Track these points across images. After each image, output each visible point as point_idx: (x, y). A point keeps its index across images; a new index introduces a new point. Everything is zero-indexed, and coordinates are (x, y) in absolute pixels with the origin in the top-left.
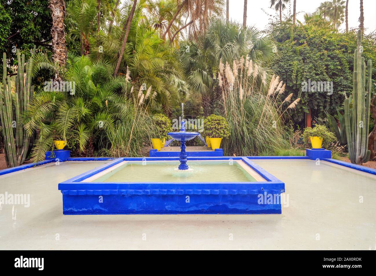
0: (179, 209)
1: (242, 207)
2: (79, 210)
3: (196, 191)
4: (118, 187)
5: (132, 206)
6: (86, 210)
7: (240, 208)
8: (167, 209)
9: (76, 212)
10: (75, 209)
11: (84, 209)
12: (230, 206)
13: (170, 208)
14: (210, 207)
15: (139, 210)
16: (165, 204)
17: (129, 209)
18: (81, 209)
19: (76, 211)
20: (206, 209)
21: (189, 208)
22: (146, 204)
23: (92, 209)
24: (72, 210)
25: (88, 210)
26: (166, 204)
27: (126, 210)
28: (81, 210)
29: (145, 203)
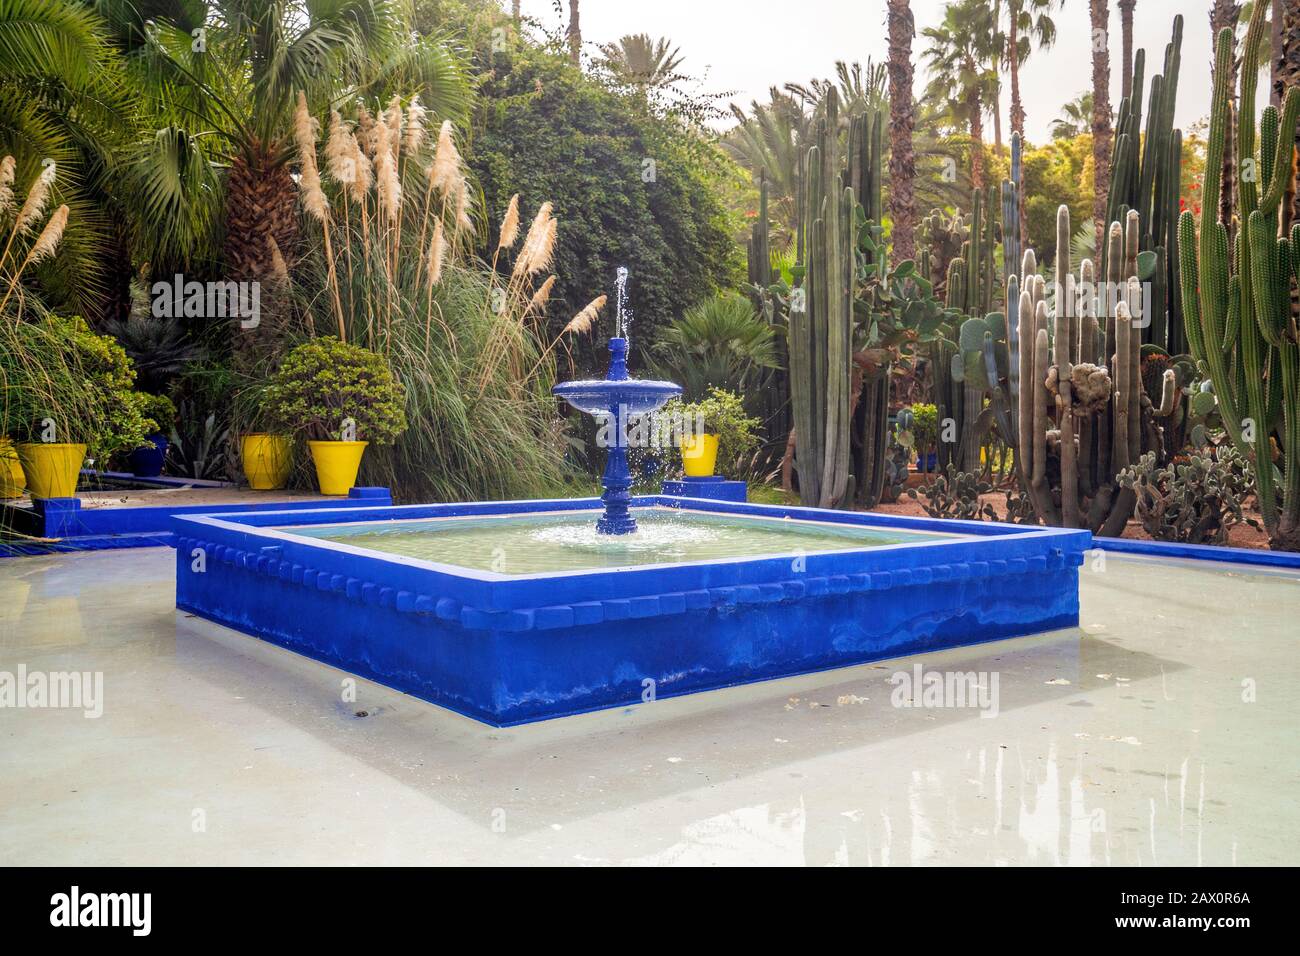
0: (867, 646)
1: (1006, 614)
2: (561, 696)
3: (919, 571)
4: (706, 580)
5: (741, 652)
6: (588, 691)
7: (1003, 620)
8: (837, 649)
9: (551, 705)
10: (546, 693)
11: (579, 690)
12: (983, 618)
13: (845, 645)
14: (941, 625)
15: (759, 665)
16: (832, 630)
17: (731, 668)
18: (570, 692)
19: (553, 701)
20: (929, 634)
21: (891, 638)
22: (780, 641)
23: (611, 685)
24: (534, 701)
25: (594, 692)
26: (835, 631)
27: (722, 671)
28: (569, 697)
29: (776, 634)
